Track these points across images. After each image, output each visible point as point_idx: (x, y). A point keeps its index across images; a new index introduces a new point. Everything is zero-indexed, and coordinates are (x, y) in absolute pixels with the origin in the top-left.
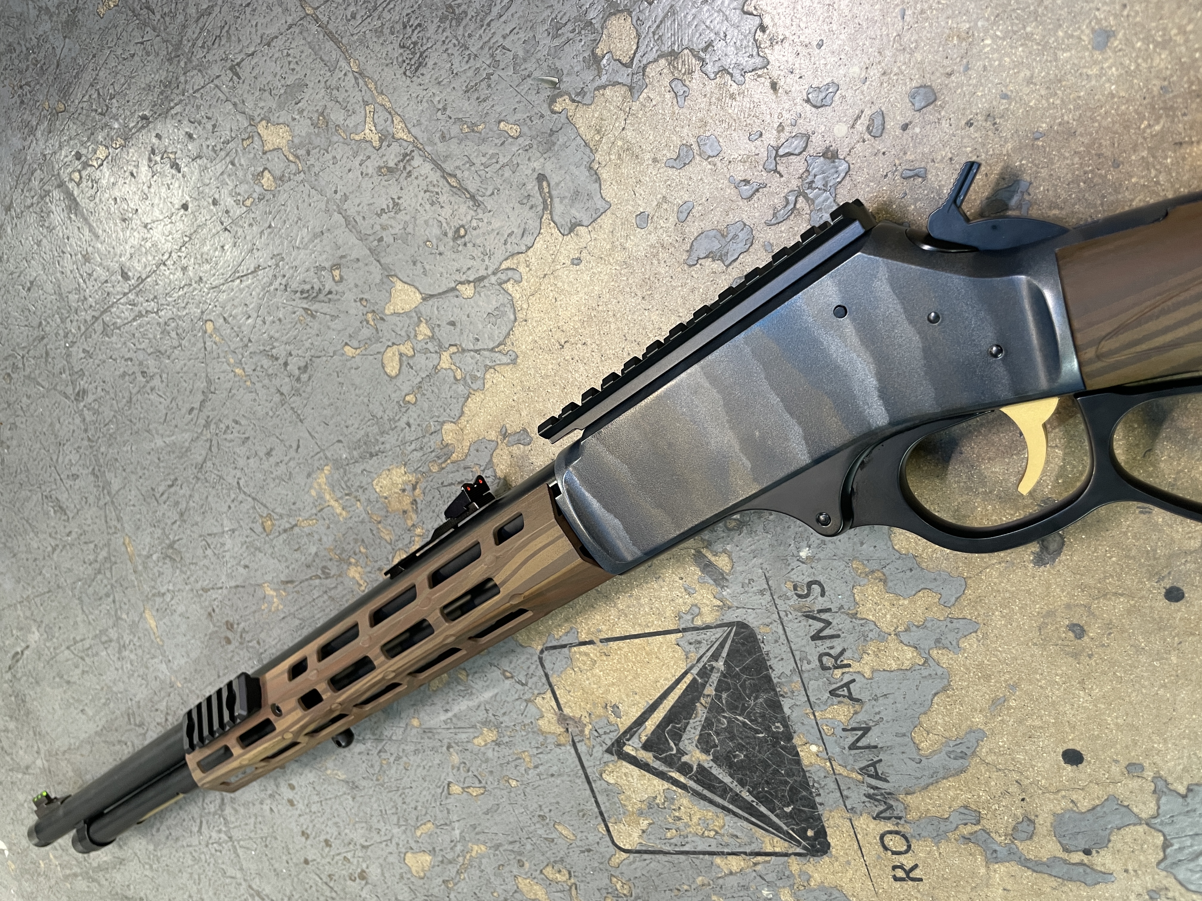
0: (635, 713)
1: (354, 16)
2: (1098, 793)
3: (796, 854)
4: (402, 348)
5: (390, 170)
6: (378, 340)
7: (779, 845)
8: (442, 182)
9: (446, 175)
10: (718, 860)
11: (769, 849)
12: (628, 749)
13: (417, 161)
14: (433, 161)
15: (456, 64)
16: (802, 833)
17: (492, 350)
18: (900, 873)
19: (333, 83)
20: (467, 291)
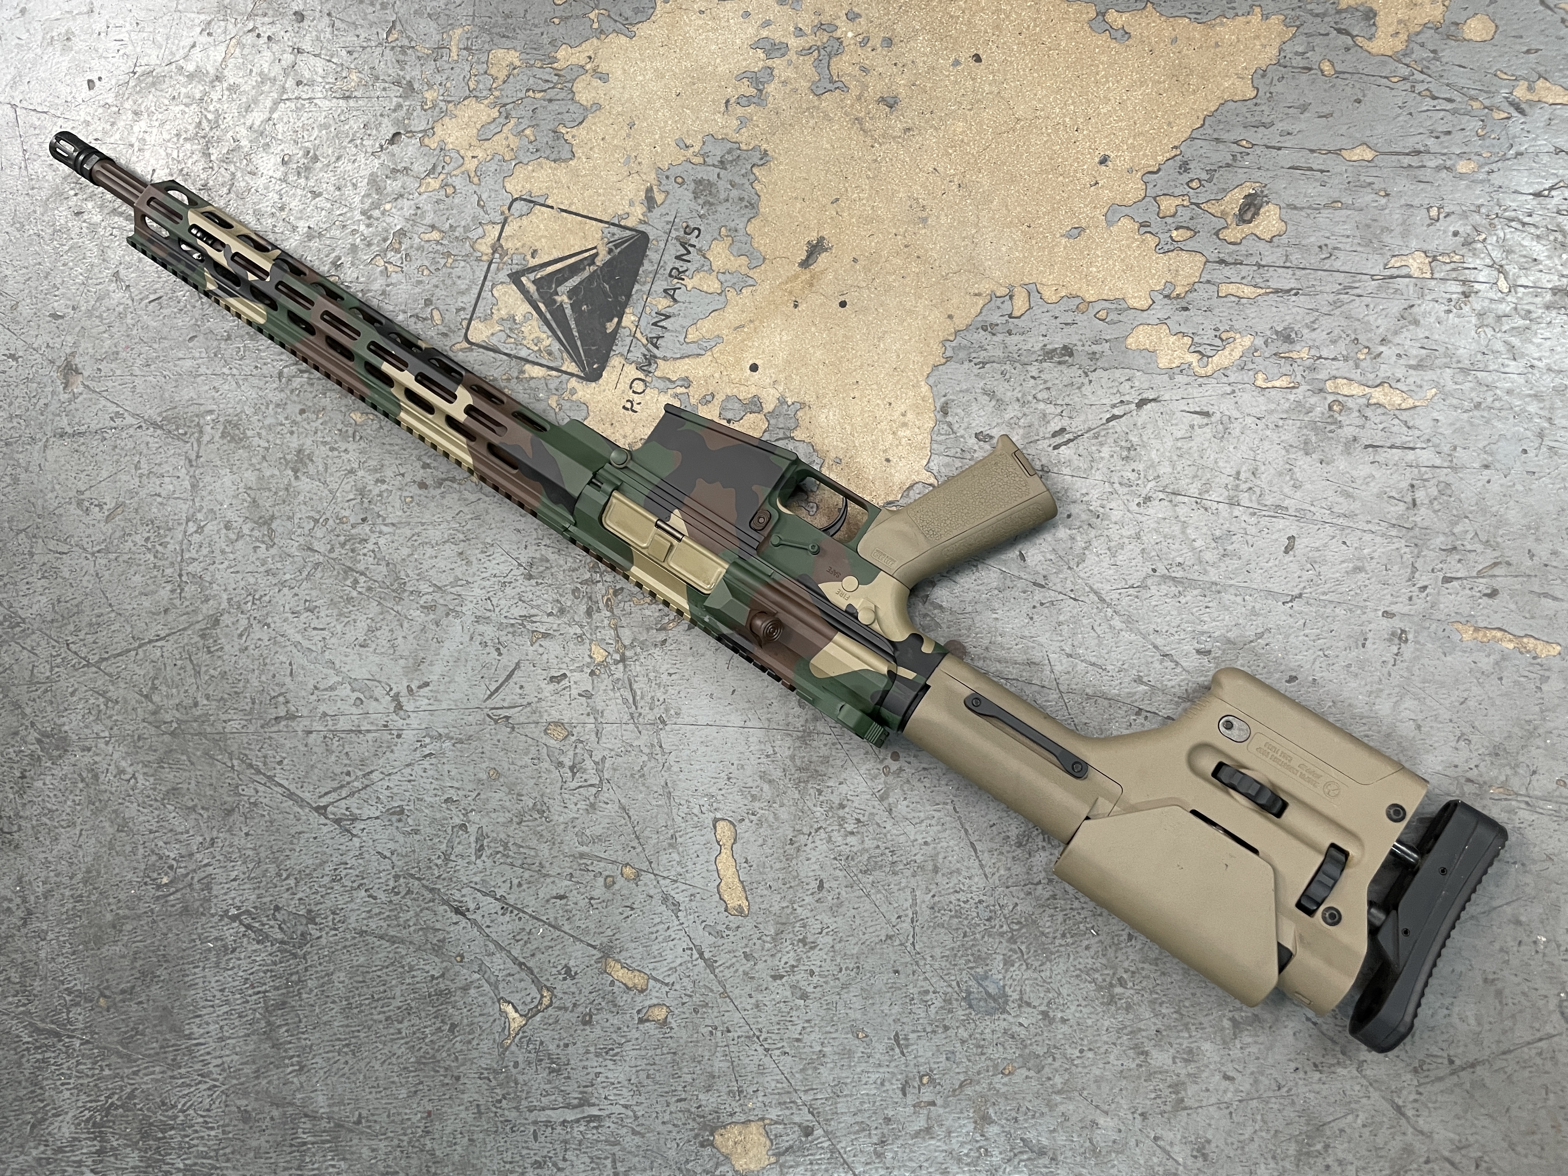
0: (546, 259)
2: (754, 391)
3: (578, 376)
7: (572, 368)
10: (528, 367)
11: (564, 368)
12: (524, 279)
16: (590, 365)
17: (624, 25)
18: (629, 405)
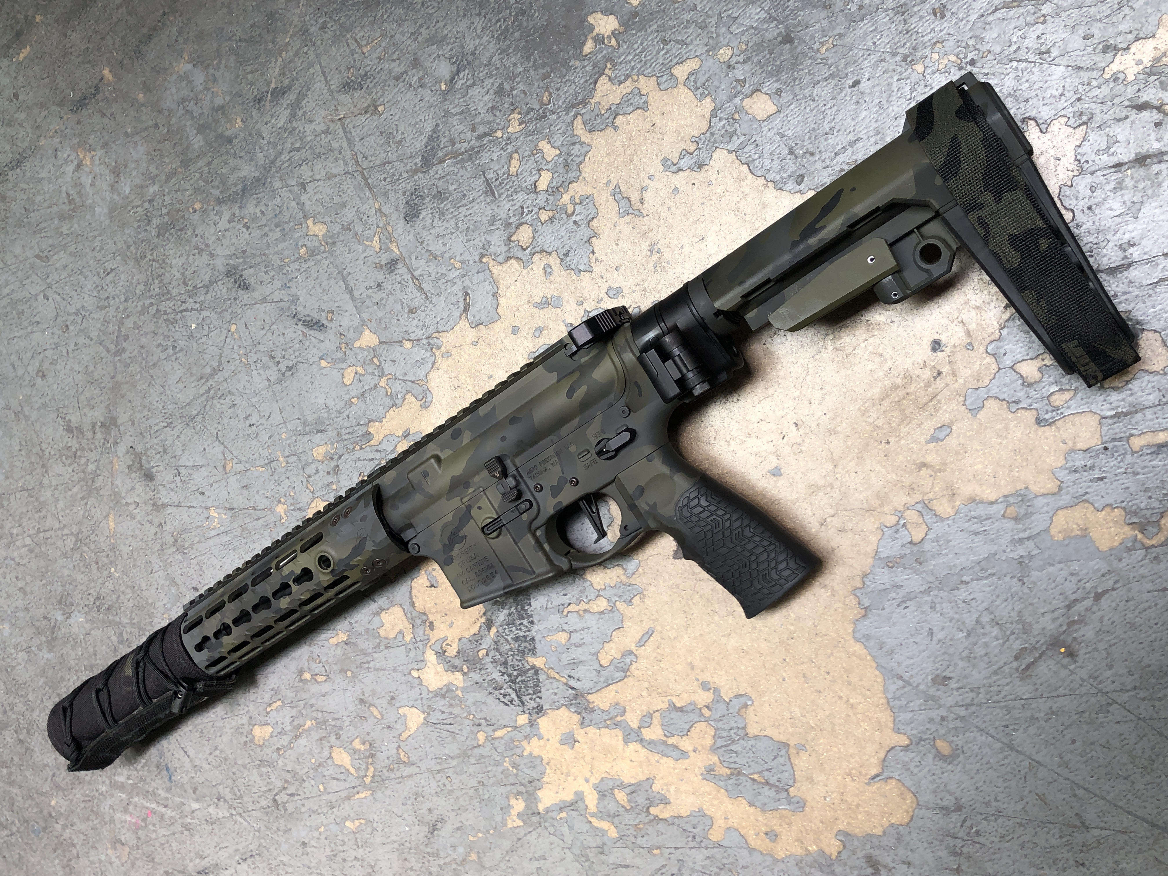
1: (385, 179)
4: (359, 369)
5: (381, 266)
6: (345, 361)
8: (411, 282)
9: (413, 277)
13: (400, 265)
14: (408, 268)
15: (436, 221)
17: (413, 382)
19: (362, 209)
20: (408, 345)
